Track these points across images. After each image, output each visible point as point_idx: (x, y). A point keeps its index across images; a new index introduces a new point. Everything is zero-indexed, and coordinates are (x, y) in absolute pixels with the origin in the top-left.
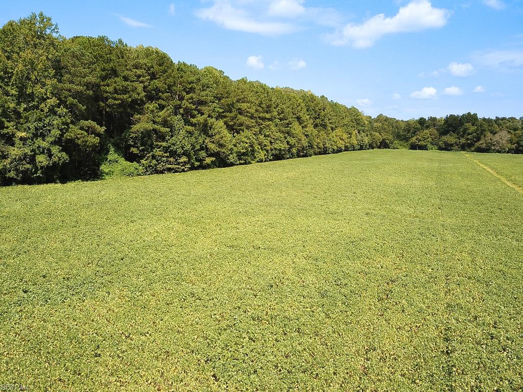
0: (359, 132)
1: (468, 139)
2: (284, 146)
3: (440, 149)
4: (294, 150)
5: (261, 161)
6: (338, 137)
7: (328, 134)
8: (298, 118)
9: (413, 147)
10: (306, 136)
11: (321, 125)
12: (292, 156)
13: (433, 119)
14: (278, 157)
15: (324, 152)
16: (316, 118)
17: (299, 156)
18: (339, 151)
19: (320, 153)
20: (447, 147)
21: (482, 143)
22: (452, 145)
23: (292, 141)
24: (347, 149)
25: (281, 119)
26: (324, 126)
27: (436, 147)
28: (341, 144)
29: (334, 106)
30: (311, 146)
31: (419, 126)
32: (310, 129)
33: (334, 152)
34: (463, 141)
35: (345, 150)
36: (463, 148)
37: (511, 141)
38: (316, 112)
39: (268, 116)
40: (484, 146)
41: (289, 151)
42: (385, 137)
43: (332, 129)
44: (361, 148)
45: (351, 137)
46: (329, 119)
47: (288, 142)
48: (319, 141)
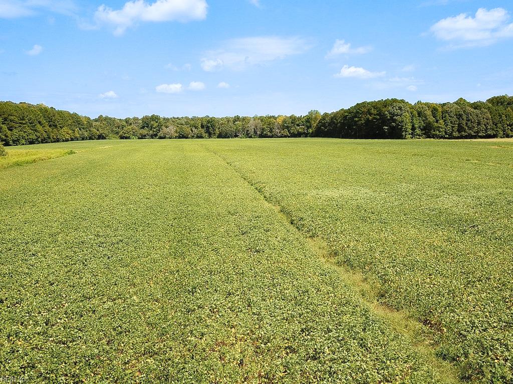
0: (80, 129)
1: (154, 131)
2: (35, 137)
3: (139, 138)
4: (40, 140)
5: (23, 144)
6: (65, 132)
7: (58, 131)
8: (40, 122)
9: (122, 138)
10: (46, 132)
11: (54, 125)
12: (39, 143)
13: (136, 119)
14: (32, 143)
15: (58, 141)
16: (50, 122)
17: (42, 143)
18: (67, 140)
19: (55, 142)
20: (143, 137)
21: (160, 134)
22: (145, 136)
23: (38, 134)
24: (72, 140)
25: (30, 123)
26: (56, 126)
27: (137, 137)
28: (68, 137)
29: (60, 113)
30: (49, 138)
31: (124, 123)
32: (47, 128)
33: (63, 141)
34: (151, 132)
35: (71, 141)
36: (152, 137)
37: (176, 132)
38: (49, 118)
39: (24, 122)
40: (162, 135)
41: (37, 140)
42: (102, 132)
43: (61, 127)
44: (83, 139)
45: (74, 132)
46: (58, 122)
47: (36, 135)
48: (53, 134)
